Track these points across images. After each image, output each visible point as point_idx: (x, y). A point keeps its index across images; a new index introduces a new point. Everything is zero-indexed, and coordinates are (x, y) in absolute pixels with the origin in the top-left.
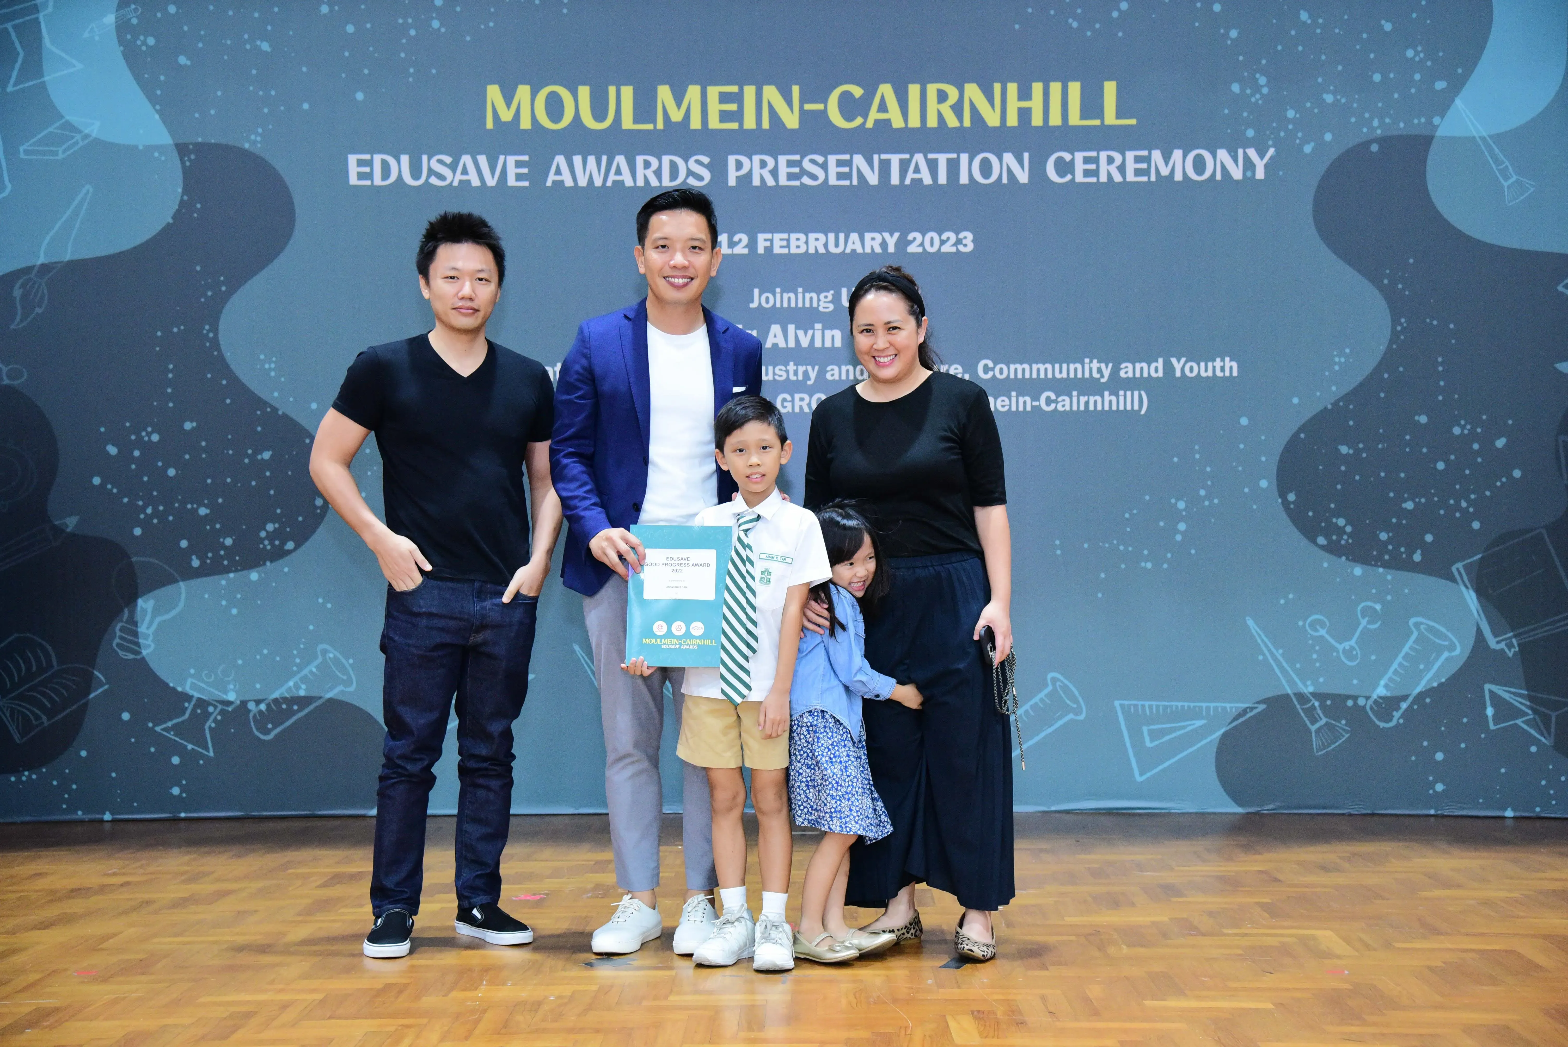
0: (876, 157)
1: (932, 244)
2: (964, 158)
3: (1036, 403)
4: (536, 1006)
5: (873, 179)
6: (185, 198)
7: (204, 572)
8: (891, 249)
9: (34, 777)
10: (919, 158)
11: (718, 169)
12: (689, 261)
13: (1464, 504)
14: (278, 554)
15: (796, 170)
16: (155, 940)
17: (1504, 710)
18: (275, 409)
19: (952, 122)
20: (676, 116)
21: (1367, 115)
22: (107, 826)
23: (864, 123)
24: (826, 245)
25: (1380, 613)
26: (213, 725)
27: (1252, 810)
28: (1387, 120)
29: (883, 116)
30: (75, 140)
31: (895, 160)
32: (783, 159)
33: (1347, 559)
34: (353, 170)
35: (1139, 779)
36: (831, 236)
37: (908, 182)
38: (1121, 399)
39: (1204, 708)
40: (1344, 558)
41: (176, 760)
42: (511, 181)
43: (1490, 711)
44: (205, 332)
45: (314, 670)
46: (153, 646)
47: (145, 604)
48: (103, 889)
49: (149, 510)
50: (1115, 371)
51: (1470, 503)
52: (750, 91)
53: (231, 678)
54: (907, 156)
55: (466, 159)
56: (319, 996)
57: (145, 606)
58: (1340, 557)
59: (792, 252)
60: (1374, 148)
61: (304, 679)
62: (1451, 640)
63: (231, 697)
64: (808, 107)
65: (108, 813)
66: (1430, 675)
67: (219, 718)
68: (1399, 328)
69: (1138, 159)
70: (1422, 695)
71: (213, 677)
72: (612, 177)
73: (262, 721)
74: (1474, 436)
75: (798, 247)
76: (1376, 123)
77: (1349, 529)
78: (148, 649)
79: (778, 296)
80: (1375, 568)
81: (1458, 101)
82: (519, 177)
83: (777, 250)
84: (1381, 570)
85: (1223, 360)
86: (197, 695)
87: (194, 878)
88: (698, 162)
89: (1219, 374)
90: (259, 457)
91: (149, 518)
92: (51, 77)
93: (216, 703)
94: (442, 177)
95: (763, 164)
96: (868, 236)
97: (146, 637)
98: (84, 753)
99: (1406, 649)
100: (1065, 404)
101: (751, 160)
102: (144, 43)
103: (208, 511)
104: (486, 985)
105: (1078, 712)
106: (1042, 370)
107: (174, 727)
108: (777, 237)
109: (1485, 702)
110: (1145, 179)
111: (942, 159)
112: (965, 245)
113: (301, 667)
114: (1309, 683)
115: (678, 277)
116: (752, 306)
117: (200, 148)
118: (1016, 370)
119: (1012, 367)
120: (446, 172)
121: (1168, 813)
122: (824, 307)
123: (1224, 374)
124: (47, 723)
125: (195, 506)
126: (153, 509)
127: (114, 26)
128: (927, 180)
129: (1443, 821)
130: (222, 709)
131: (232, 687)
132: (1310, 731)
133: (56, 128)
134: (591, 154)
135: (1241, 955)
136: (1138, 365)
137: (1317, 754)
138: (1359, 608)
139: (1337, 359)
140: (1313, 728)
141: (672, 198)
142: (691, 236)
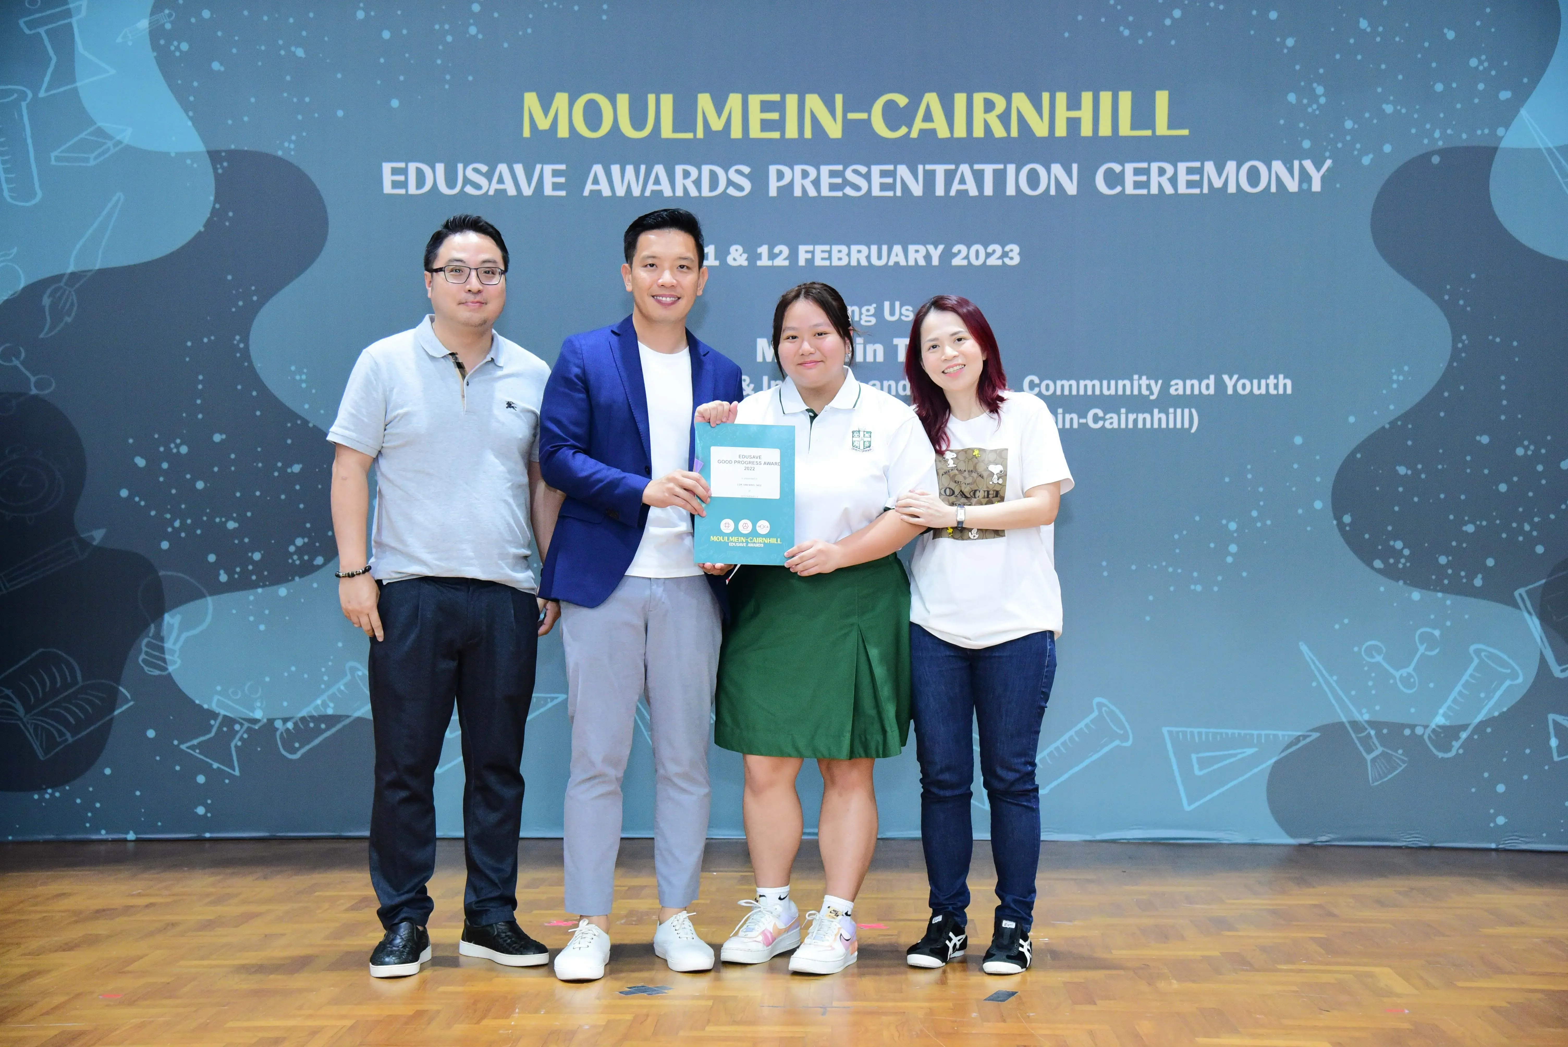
0: (920, 168)
1: (977, 258)
2: (1011, 168)
3: (1083, 421)
4: (570, 1035)
5: (917, 190)
6: (217, 206)
7: (232, 586)
8: (935, 262)
9: (57, 794)
10: (965, 168)
11: (759, 179)
12: (676, 280)
13: (1527, 527)
14: (308, 569)
15: (839, 180)
16: (182, 963)
18: (305, 422)
19: (999, 131)
20: (717, 125)
21: (1428, 126)
22: (130, 846)
23: (909, 133)
24: (868, 257)
25: (1438, 637)
26: (239, 744)
27: (1306, 841)
28: (1449, 131)
29: (928, 126)
30: (105, 147)
31: (940, 170)
32: (825, 170)
33: (1405, 583)
34: (388, 179)
35: (1188, 808)
36: (874, 248)
37: (953, 193)
38: (1171, 417)
39: (1255, 736)
40: (1401, 583)
41: (201, 779)
42: (548, 191)
43: (1554, 742)
44: (235, 342)
45: (342, 688)
46: (179, 662)
47: (171, 620)
48: (127, 910)
49: (177, 524)
50: (1165, 388)
51: (1534, 526)
52: (792, 100)
53: (259, 695)
54: (952, 167)
55: (503, 168)
56: (348, 1023)
57: (172, 621)
58: (1398, 581)
59: (834, 264)
60: (1436, 159)
61: (332, 698)
62: (1513, 669)
63: (258, 714)
64: (851, 116)
65: (131, 832)
66: (1492, 703)
67: (245, 736)
68: (1460, 345)
69: (1190, 171)
70: (1482, 724)
71: (240, 693)
72: (651, 187)
73: (289, 739)
74: (1536, 458)
75: (840, 259)
76: (1437, 134)
77: (1406, 552)
78: (175, 665)
80: (1434, 593)
81: (1523, 112)
82: (556, 186)
83: (818, 262)
84: (1440, 595)
85: (1277, 378)
86: (223, 712)
87: (220, 900)
88: (739, 172)
89: (1272, 391)
90: (289, 470)
91: (177, 531)
92: (84, 83)
93: (242, 721)
94: (478, 187)
95: (805, 174)
96: (912, 248)
97: (173, 652)
98: (108, 771)
99: (1466, 677)
100: (1112, 421)
101: (792, 170)
102: (178, 48)
103: (236, 525)
104: (518, 1013)
105: (1125, 738)
106: (1090, 386)
107: (199, 746)
108: (819, 248)
109: (1549, 733)
110: (1197, 191)
111: (989, 170)
112: (1011, 258)
113: (329, 686)
114: (1364, 710)
115: (666, 296)
117: (232, 155)
118: (1062, 386)
119: (1059, 383)
120: (482, 181)
121: (1216, 845)
122: (866, 321)
123: (1278, 392)
124: (70, 740)
125: (223, 519)
126: (181, 523)
127: (148, 30)
128: (973, 191)
129: (1503, 856)
130: (249, 728)
131: (258, 704)
132: (1365, 760)
133: (89, 134)
134: (629, 164)
135: (1294, 992)
136: (1189, 382)
137: (1372, 785)
138: (1417, 634)
139: (1395, 377)
140: (1369, 757)
141: (661, 217)
142: (679, 256)
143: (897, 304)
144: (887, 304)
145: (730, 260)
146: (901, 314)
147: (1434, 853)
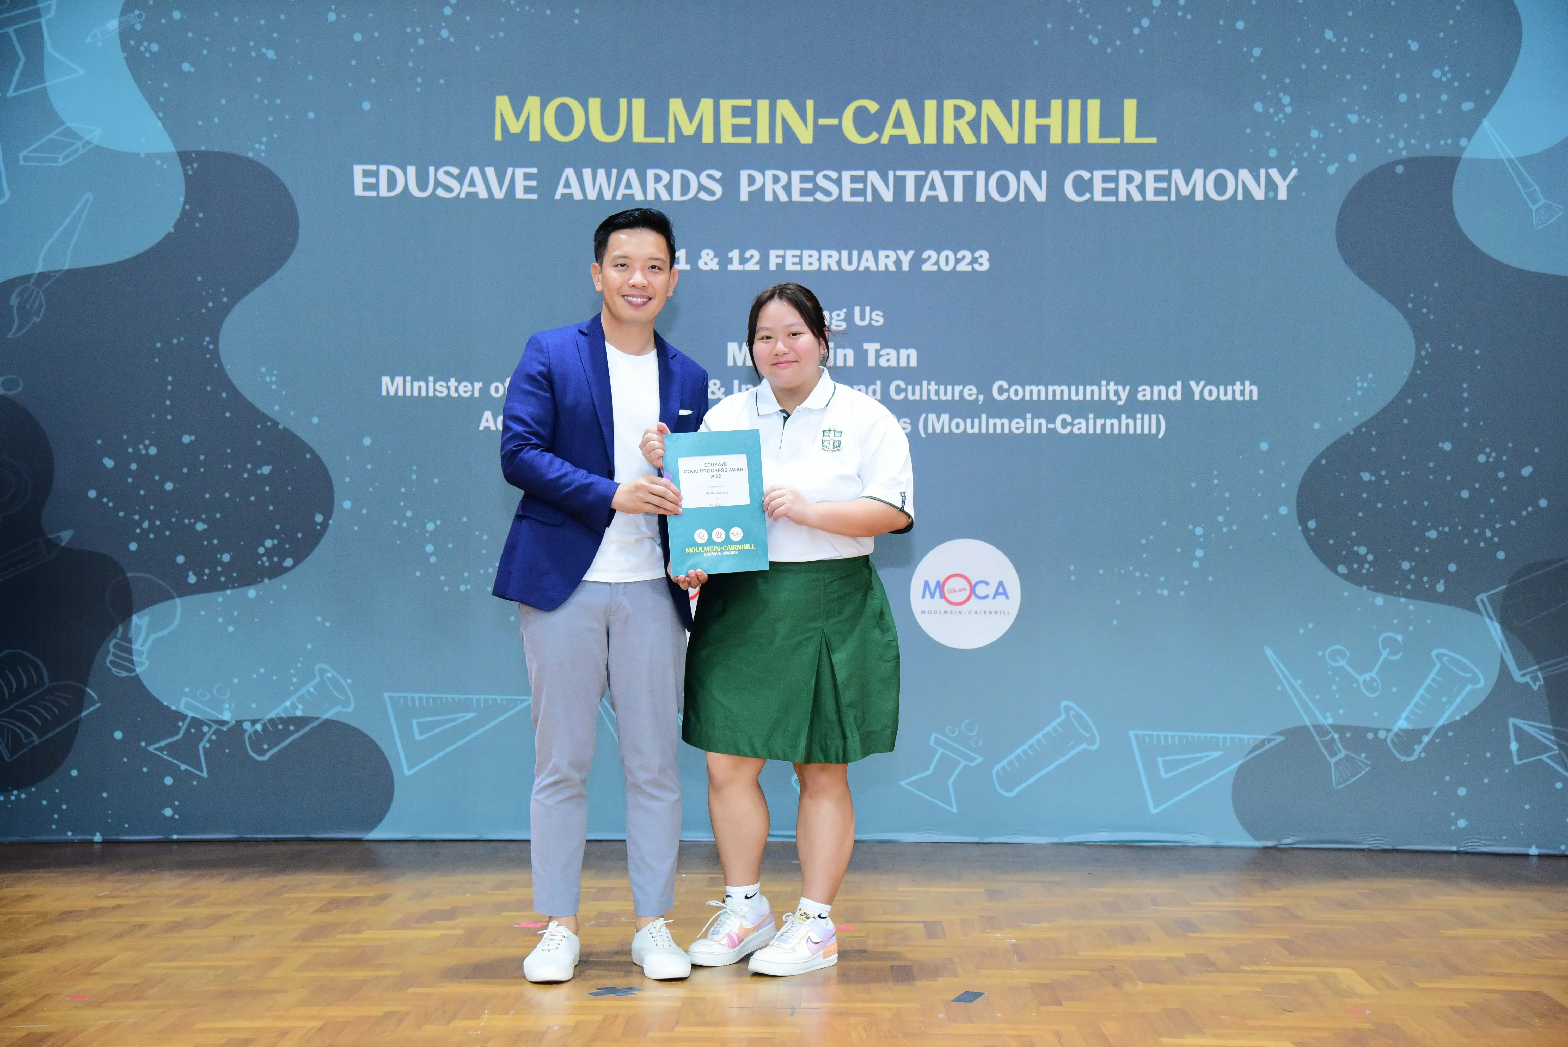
0: (891, 174)
1: (947, 263)
2: (981, 175)
3: (1051, 426)
4: (539, 1036)
5: (888, 196)
6: (187, 207)
7: (201, 588)
8: (905, 267)
9: (23, 796)
10: (935, 174)
11: (730, 183)
12: (648, 281)
13: (1488, 534)
14: (277, 571)
15: (810, 186)
16: (150, 964)
17: (1529, 745)
18: (275, 424)
19: (969, 138)
20: (688, 129)
21: (1392, 136)
22: (97, 848)
23: (879, 139)
24: (839, 263)
25: (1401, 643)
26: (207, 745)
27: (1270, 843)
28: (1413, 142)
29: (898, 132)
30: (74, 147)
31: (911, 176)
32: (796, 175)
33: (1368, 588)
34: (359, 180)
35: (1154, 811)
36: (845, 253)
37: (923, 199)
38: (1139, 422)
39: (1221, 739)
40: (1365, 588)
41: (168, 781)
42: (520, 194)
43: (1514, 746)
44: (205, 343)
45: (312, 690)
46: (147, 663)
47: (140, 621)
48: (94, 912)
49: (146, 525)
50: (1133, 394)
51: (1495, 533)
52: (763, 106)
53: (226, 697)
54: (923, 173)
55: (474, 171)
56: (318, 1024)
57: (139, 623)
58: (1361, 586)
59: (805, 269)
60: (1400, 169)
61: (301, 699)
62: (1474, 673)
63: (227, 716)
64: (822, 122)
65: (98, 834)
66: (1452, 709)
67: (214, 737)
68: (1423, 353)
69: (1158, 179)
70: (1444, 729)
71: (208, 694)
72: (622, 191)
73: (257, 741)
74: (1498, 464)
75: (811, 264)
76: (1401, 144)
77: (1370, 557)
78: (143, 666)
80: (1396, 598)
81: (1485, 123)
82: (527, 190)
83: (789, 267)
84: (1403, 600)
85: (1243, 384)
86: (191, 714)
87: (189, 902)
88: (710, 177)
89: (1238, 397)
90: (259, 472)
91: (145, 532)
92: (53, 83)
93: (210, 723)
94: (449, 189)
95: (776, 180)
96: (882, 254)
97: (141, 653)
98: (74, 773)
99: (1428, 681)
100: (1081, 427)
101: (764, 175)
102: (148, 49)
103: (205, 526)
104: (488, 1014)
105: (1091, 741)
106: (1058, 391)
107: (168, 747)
108: (790, 253)
109: (1509, 737)
110: (1164, 199)
111: (959, 176)
112: (981, 264)
113: (298, 687)
114: (1328, 714)
115: (637, 296)
117: (203, 156)
118: (1031, 392)
119: (1028, 388)
120: (453, 184)
121: (1183, 846)
122: (836, 326)
123: (1244, 398)
124: (37, 742)
125: (192, 521)
126: (149, 524)
127: (117, 31)
128: (943, 197)
129: (1465, 858)
130: (217, 729)
131: (227, 706)
132: (1328, 763)
133: (57, 135)
134: (601, 167)
135: (1258, 992)
136: (1156, 389)
137: (1336, 788)
138: (1381, 639)
139: (1359, 384)
140: (1333, 761)
141: (633, 217)
142: (651, 256)
143: (868, 309)
144: (857, 309)
145: (701, 265)
146: (871, 319)
147: (1396, 855)
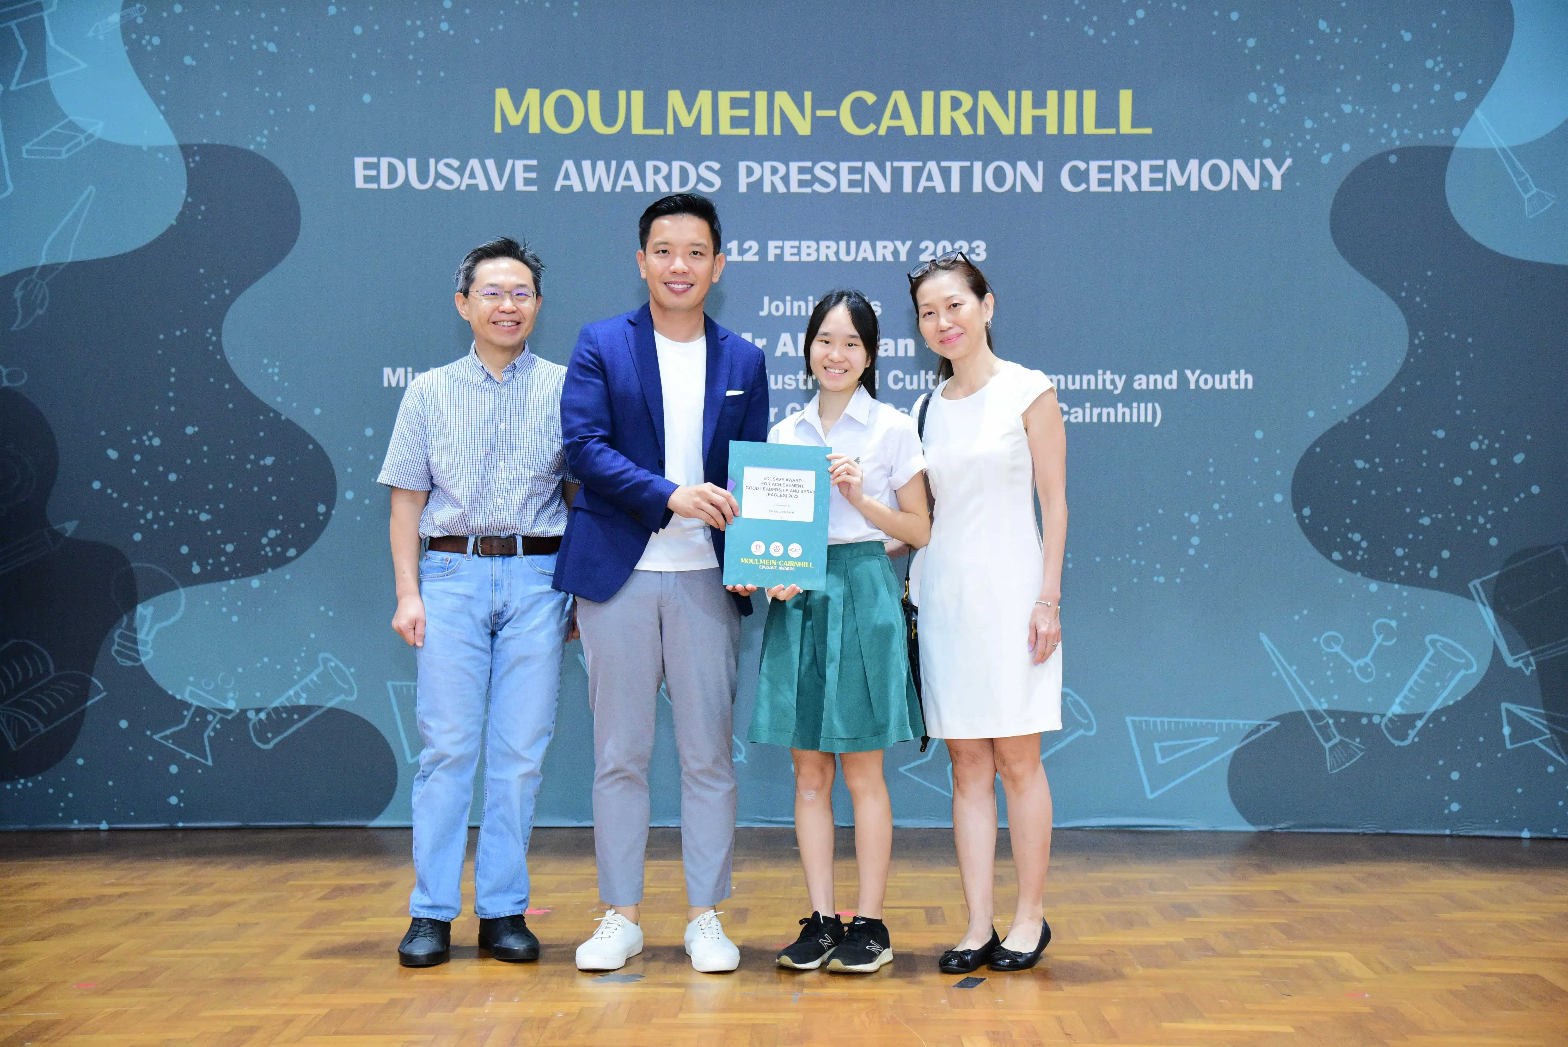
0: (888, 165)
2: (978, 166)
4: (544, 1022)
5: (885, 186)
6: (189, 200)
7: (205, 578)
8: (903, 258)
9: (30, 784)
10: (932, 165)
11: (729, 175)
12: (689, 267)
13: (1481, 520)
14: (280, 561)
15: (808, 177)
16: (156, 952)
17: (1521, 729)
18: (278, 415)
19: (966, 129)
20: (687, 121)
21: (1385, 126)
22: (103, 836)
23: (877, 130)
24: (837, 253)
25: (1395, 628)
26: (212, 734)
27: (1264, 828)
28: (1406, 131)
29: (895, 123)
30: (76, 140)
31: (908, 167)
32: (794, 166)
33: (1363, 575)
34: (360, 173)
35: (1150, 796)
36: (843, 244)
37: (920, 189)
38: (1135, 411)
39: (1217, 724)
40: (1359, 574)
41: (174, 769)
42: (520, 186)
43: (1506, 731)
44: (208, 336)
45: (315, 679)
46: (152, 653)
47: (145, 611)
48: (100, 900)
49: (150, 516)
50: (1129, 383)
51: (1488, 519)
52: (761, 97)
53: (230, 686)
54: (920, 164)
55: (474, 163)
56: (324, 1011)
57: (145, 612)
58: (1356, 573)
59: (803, 259)
60: (1393, 159)
61: (305, 688)
62: (1467, 658)
63: (231, 705)
64: (820, 113)
65: (104, 822)
66: (1445, 694)
67: (218, 726)
68: (1417, 341)
69: (1153, 169)
70: (1437, 713)
71: (212, 685)
72: (621, 183)
73: (262, 729)
74: (1491, 452)
75: (809, 255)
76: (1394, 134)
77: (1364, 544)
78: (147, 656)
79: (788, 304)
80: (1390, 584)
81: (1478, 113)
82: (527, 182)
83: (787, 258)
84: (1397, 586)
85: (1238, 373)
86: (196, 703)
87: (193, 890)
88: (709, 168)
89: (1234, 386)
90: (262, 463)
91: (149, 523)
92: (56, 76)
93: (215, 712)
94: (449, 181)
95: (774, 171)
96: (880, 244)
97: (146, 642)
98: (80, 761)
99: (1422, 666)
100: (1078, 416)
101: (762, 166)
102: (150, 42)
103: (209, 517)
104: (492, 1001)
105: (1089, 727)
107: (174, 736)
108: (788, 244)
109: (1502, 722)
110: (1160, 189)
111: (955, 167)
112: (978, 255)
113: (302, 676)
114: (1323, 700)
115: (678, 283)
116: (762, 314)
117: (205, 149)
120: (454, 176)
121: (1179, 831)
123: (1239, 387)
124: (43, 731)
125: (196, 511)
126: (153, 515)
127: (119, 25)
128: (940, 188)
129: (1457, 842)
130: (221, 718)
131: (231, 695)
132: (1324, 748)
133: (60, 128)
134: (600, 159)
135: (1259, 977)
136: (1152, 377)
137: (1330, 773)
138: (1375, 624)
139: (1353, 373)
140: (1327, 746)
141: (674, 202)
142: (692, 241)
147: (1390, 838)
